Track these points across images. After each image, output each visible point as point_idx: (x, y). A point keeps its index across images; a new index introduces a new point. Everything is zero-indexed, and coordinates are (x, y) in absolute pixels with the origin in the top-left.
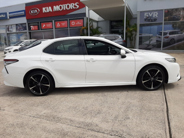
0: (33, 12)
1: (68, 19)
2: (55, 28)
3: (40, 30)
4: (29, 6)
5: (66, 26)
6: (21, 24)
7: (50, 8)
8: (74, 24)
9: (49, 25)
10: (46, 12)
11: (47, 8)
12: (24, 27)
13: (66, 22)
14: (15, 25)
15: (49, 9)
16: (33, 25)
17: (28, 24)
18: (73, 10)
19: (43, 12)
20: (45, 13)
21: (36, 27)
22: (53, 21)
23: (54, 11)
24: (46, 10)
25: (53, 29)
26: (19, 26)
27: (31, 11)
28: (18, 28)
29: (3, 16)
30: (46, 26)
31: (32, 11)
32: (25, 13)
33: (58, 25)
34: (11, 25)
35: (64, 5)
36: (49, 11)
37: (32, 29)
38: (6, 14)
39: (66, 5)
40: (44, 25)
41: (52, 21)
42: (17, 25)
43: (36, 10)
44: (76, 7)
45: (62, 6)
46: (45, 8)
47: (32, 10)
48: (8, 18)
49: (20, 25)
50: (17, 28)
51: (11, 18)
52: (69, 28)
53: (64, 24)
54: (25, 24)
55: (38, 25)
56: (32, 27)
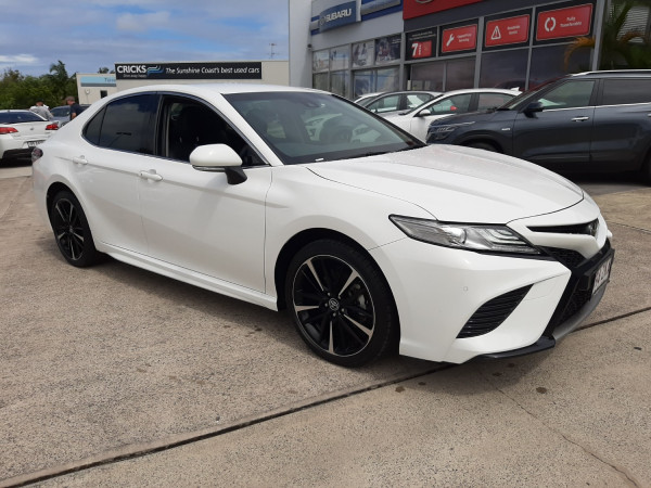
1: (534, 8)
2: (484, 49)
3: (437, 58)
5: (524, 37)
6: (389, 38)
8: (552, 29)
9: (465, 37)
12: (395, 49)
13: (525, 19)
14: (373, 43)
16: (419, 41)
17: (407, 34)
21: (427, 46)
22: (482, 20)
25: (475, 51)
26: (383, 44)
28: (380, 53)
29: (345, 13)
30: (456, 40)
33: (497, 34)
34: (364, 43)
37: (414, 54)
38: (353, 5)
40: (451, 39)
41: (477, 21)
42: (377, 41)
48: (359, 19)
49: (385, 41)
50: (376, 54)
51: (366, 17)
52: (531, 47)
53: (518, 27)
54: (399, 36)
55: (433, 40)
56: (415, 45)
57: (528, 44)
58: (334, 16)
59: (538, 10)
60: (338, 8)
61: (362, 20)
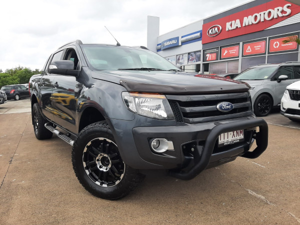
0: (212, 31)
2: (243, 56)
3: (219, 61)
4: (209, 23)
5: (263, 51)
6: (195, 52)
7: (238, 21)
8: (277, 47)
9: (233, 51)
10: (230, 29)
11: (233, 22)
12: (198, 57)
13: (263, 43)
14: (187, 55)
15: (236, 24)
16: (210, 53)
17: (204, 50)
18: (279, 19)
19: (227, 30)
20: (229, 31)
21: (214, 56)
22: (241, 43)
23: (244, 25)
24: (231, 25)
25: (238, 57)
26: (191, 55)
27: (209, 31)
28: (191, 59)
29: (174, 42)
30: (228, 52)
31: (210, 32)
32: (201, 34)
33: (249, 50)
34: (183, 55)
35: (262, 13)
36: (235, 28)
37: (207, 59)
38: (177, 38)
39: (267, 12)
40: (226, 52)
41: (239, 44)
42: (189, 54)
43: (216, 29)
44: (286, 12)
45: (258, 15)
46: (230, 22)
47: (211, 29)
48: (180, 44)
49: (193, 54)
51: (184, 43)
52: (267, 55)
53: (260, 46)
54: (200, 51)
55: (217, 53)
56: (208, 55)
57: (265, 54)
58: (169, 43)
59: (269, 39)
60: (170, 40)
61: (182, 45)
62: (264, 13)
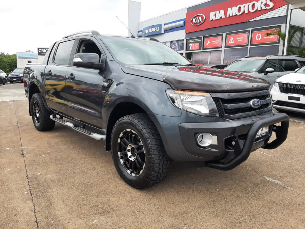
0: (196, 20)
1: (250, 29)
2: (225, 47)
3: (202, 51)
4: (193, 11)
5: (245, 42)
6: (178, 41)
7: (222, 11)
8: (259, 39)
9: (217, 41)
10: (214, 19)
11: (217, 12)
12: (180, 46)
13: (246, 35)
14: (169, 43)
15: (221, 14)
16: (193, 43)
17: (187, 40)
18: (263, 12)
19: (211, 20)
20: (213, 20)
21: (197, 45)
22: (224, 34)
23: (228, 16)
24: (215, 15)
25: (221, 48)
26: (174, 44)
27: (192, 20)
28: (173, 47)
29: (156, 29)
30: (211, 43)
31: (194, 21)
32: (184, 23)
33: (232, 40)
35: (246, 5)
36: (219, 18)
37: (190, 49)
38: (160, 26)
39: (251, 4)
40: (209, 42)
41: (222, 35)
42: (171, 42)
43: (200, 18)
44: (269, 5)
45: (242, 6)
46: (214, 12)
47: (194, 18)
48: (163, 32)
49: (175, 42)
51: (166, 31)
52: (249, 47)
53: (243, 38)
54: (183, 40)
55: (200, 43)
56: (191, 45)
57: (247, 45)
58: (151, 30)
59: (252, 30)
60: (153, 27)
61: (164, 33)
62: (249, 5)
